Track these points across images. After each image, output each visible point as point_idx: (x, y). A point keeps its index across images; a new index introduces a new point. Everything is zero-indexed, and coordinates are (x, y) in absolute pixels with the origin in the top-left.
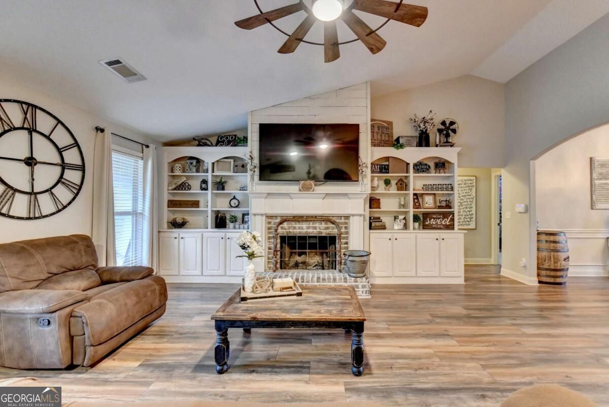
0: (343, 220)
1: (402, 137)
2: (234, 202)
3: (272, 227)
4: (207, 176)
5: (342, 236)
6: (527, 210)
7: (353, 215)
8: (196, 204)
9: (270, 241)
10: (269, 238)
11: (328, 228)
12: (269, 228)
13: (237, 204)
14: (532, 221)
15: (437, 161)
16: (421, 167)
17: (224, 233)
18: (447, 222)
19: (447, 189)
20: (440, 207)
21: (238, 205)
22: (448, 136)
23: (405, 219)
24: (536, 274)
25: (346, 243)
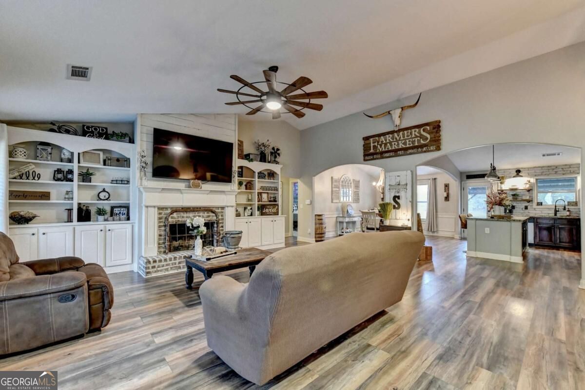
0: (220, 210)
1: (252, 154)
2: (102, 195)
3: (162, 217)
4: (73, 166)
5: (220, 221)
6: (311, 203)
7: (228, 207)
8: (46, 196)
9: (161, 229)
10: (160, 227)
11: (209, 216)
12: (160, 218)
13: (107, 197)
14: (313, 209)
15: (269, 172)
16: (261, 175)
17: (103, 226)
18: (274, 210)
19: (275, 190)
20: (270, 201)
21: (109, 198)
22: (275, 157)
23: (251, 209)
24: (314, 237)
25: (222, 227)
